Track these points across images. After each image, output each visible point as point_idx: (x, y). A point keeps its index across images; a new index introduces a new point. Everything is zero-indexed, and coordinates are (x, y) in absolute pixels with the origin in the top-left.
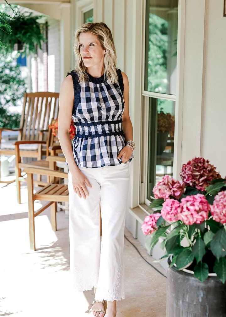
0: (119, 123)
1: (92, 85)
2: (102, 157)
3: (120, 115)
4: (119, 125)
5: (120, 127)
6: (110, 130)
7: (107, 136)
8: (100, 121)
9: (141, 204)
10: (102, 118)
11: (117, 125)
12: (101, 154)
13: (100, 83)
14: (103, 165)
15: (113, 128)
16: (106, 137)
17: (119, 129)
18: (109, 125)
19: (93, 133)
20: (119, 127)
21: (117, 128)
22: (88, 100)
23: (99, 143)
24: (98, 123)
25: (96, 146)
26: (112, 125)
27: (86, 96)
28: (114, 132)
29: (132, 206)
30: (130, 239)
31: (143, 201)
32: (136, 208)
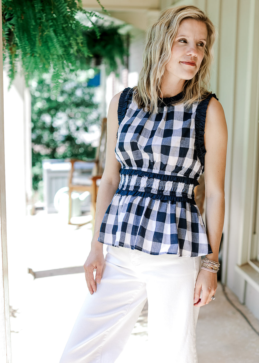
9: (252, 260)
29: (240, 263)
30: (236, 304)
31: (254, 257)
32: (245, 266)
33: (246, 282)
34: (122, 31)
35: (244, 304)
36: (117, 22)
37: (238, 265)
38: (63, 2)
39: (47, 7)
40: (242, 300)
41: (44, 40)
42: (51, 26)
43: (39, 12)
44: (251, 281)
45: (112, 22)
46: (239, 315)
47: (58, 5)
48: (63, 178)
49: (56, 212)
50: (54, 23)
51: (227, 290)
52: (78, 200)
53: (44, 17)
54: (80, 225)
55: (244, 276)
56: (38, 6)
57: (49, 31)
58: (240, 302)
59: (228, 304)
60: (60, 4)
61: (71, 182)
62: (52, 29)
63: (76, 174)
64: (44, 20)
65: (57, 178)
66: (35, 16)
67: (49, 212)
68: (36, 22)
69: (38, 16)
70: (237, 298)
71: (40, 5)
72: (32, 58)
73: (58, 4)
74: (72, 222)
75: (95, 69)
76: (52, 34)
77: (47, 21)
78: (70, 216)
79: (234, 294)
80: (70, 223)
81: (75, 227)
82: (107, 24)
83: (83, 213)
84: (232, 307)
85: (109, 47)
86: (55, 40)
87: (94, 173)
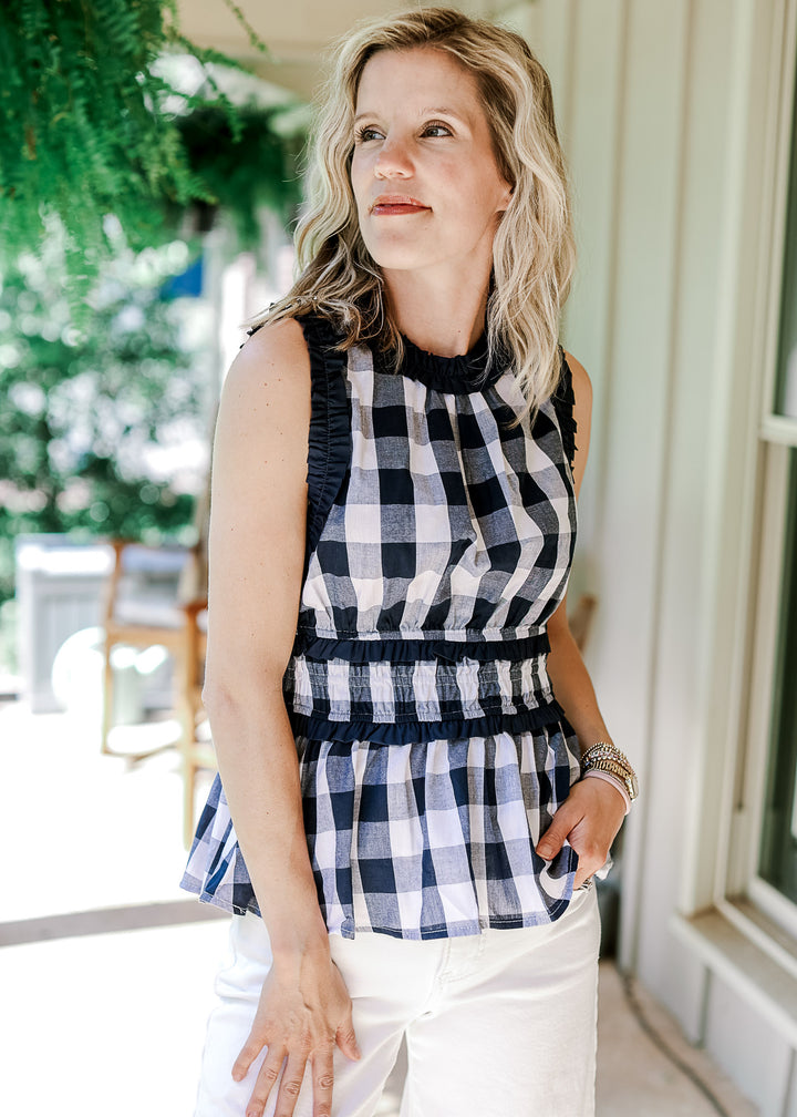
0: (535, 656)
1: (415, 396)
2: (429, 878)
3: (552, 603)
4: (535, 667)
5: (545, 683)
6: (490, 701)
7: (469, 735)
8: (433, 635)
9: (731, 899)
10: (449, 621)
11: (526, 666)
12: (427, 854)
13: (462, 392)
14: (435, 932)
15: (506, 691)
16: (460, 748)
17: (538, 693)
18: (482, 664)
19: (384, 714)
20: (535, 677)
21: (527, 687)
22: (396, 488)
23: (419, 785)
24: (424, 651)
25: (397, 799)
26: (503, 668)
27: (381, 457)
28: (509, 709)
29: (687, 904)
30: (675, 1044)
31: (737, 888)
32: (706, 916)
33: (709, 974)
34: (283, 126)
35: (700, 1045)
36: (269, 96)
37: (680, 914)
38: (123, 7)
39: (64, 25)
40: (692, 1030)
41: (53, 140)
42: (77, 93)
43: (37, 41)
44: (727, 972)
45: (253, 97)
46: (686, 1087)
47: (103, 19)
48: (85, 598)
49: (59, 710)
50: (87, 83)
51: (640, 995)
52: (133, 672)
53: (56, 60)
54: (139, 758)
55: (702, 950)
56: (34, 20)
57: (70, 110)
58: (685, 1039)
59: (646, 1044)
60: (113, 12)
61: (111, 613)
62: (81, 101)
63: (128, 586)
64: (53, 70)
65: (63, 599)
66: (20, 55)
67: (38, 711)
68: (23, 73)
69: (33, 52)
70: (677, 1026)
71: (41, 14)
72: (10, 202)
73: (104, 13)
74: (113, 746)
75: (190, 246)
76: (81, 119)
77: (65, 72)
78: (107, 727)
79: (663, 1009)
80: (107, 751)
81: (122, 763)
82: (238, 100)
83: (149, 714)
84: (660, 1058)
85: (242, 175)
86: (91, 143)
87: (187, 590)
